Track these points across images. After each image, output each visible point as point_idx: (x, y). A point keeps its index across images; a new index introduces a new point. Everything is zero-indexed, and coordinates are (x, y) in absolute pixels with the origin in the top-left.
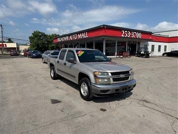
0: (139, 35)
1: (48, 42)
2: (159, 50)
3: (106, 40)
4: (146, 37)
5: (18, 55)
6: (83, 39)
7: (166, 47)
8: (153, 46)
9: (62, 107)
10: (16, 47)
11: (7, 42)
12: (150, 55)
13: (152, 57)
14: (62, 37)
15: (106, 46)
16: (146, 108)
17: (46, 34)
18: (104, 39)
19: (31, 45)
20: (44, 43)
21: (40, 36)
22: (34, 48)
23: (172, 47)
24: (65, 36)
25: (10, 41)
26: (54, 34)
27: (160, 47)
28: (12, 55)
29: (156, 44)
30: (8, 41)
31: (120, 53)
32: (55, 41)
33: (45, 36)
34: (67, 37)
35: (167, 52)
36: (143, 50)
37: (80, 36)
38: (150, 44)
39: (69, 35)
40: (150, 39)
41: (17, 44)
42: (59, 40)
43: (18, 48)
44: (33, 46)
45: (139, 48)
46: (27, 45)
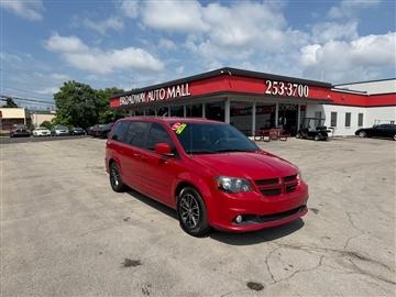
0: (303, 91)
1: (97, 105)
2: (348, 123)
3: (231, 102)
4: (319, 94)
5: (28, 136)
6: (179, 99)
7: (361, 116)
8: (334, 115)
9: (144, 279)
10: (23, 116)
11: (4, 107)
12: (330, 134)
13: (333, 138)
14: (129, 94)
15: (231, 115)
16: (364, 277)
17: (93, 87)
18: (226, 99)
19: (58, 113)
20: (89, 109)
21: (80, 93)
22: (65, 121)
23: (375, 117)
24: (137, 92)
25: (11, 104)
26: (111, 87)
27: (348, 116)
28: (15, 136)
29: (341, 111)
30: (5, 103)
31: (264, 131)
32: (112, 104)
33: (91, 92)
34: (143, 95)
35: (364, 127)
36: (312, 122)
37: (171, 93)
38: (328, 109)
39: (146, 91)
40: (328, 100)
41: (26, 110)
42: (123, 101)
43: (29, 120)
44: (64, 116)
45: (304, 119)
46: (48, 113)
